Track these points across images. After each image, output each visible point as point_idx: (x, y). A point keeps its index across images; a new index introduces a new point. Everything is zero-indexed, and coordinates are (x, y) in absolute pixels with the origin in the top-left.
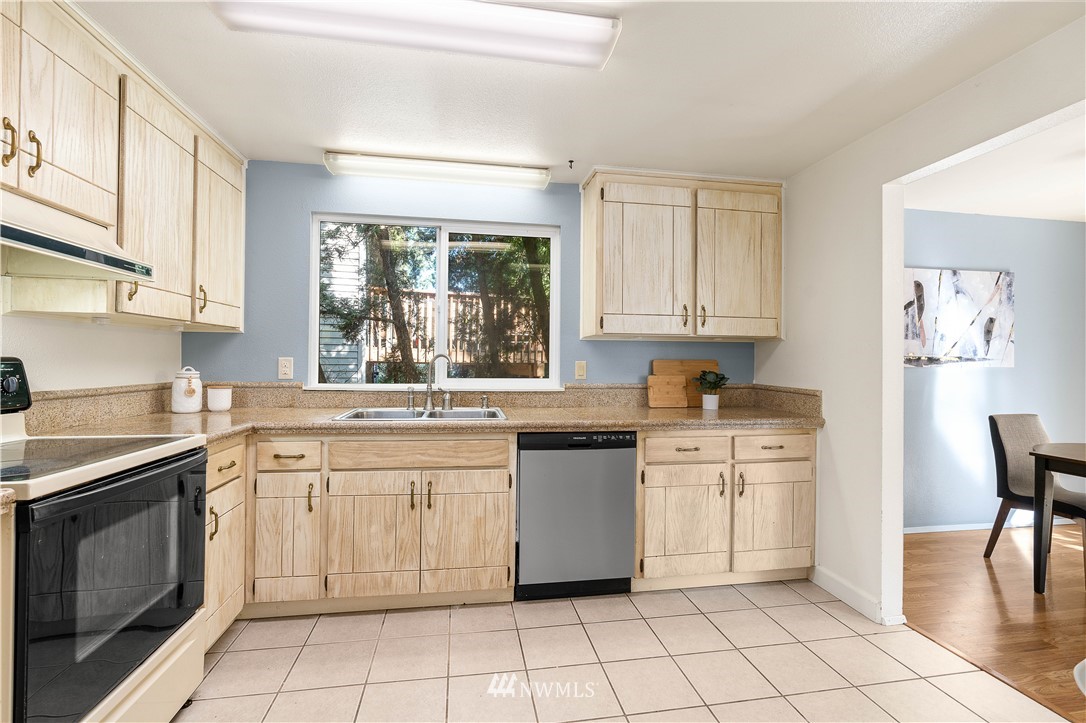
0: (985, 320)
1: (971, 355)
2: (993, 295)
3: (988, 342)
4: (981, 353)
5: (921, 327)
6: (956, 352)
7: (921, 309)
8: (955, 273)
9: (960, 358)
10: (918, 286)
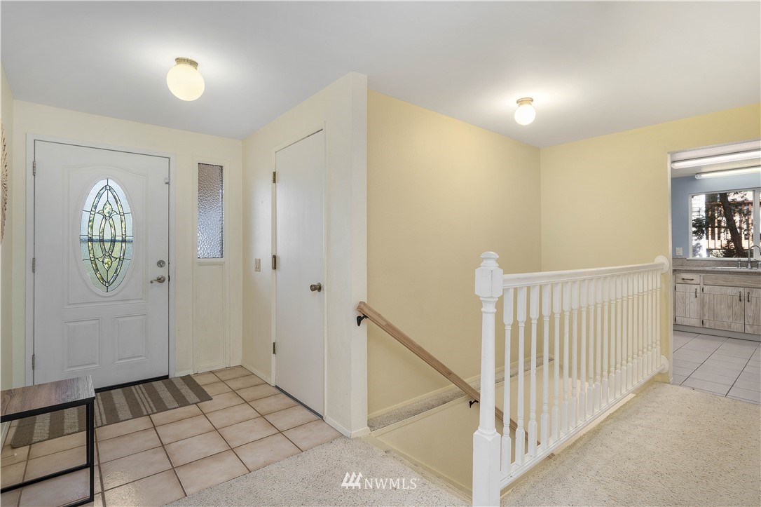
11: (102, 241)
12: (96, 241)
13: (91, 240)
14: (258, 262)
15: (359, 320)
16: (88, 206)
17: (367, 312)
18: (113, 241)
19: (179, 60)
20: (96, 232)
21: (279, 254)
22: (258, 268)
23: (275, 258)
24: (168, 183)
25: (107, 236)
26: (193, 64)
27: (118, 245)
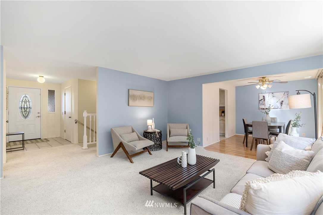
0: (281, 101)
1: (277, 108)
2: (283, 96)
3: (282, 105)
4: (280, 107)
5: (264, 103)
6: (273, 107)
7: (264, 100)
8: (273, 93)
9: (274, 108)
10: (264, 96)
11: (24, 108)
12: (23, 108)
13: (22, 108)
14: (63, 112)
15: (76, 123)
16: (21, 101)
17: (77, 121)
18: (27, 108)
19: (40, 76)
20: (23, 106)
21: (66, 111)
22: (63, 114)
23: (65, 112)
24: (40, 95)
25: (26, 107)
26: (43, 77)
27: (28, 109)
